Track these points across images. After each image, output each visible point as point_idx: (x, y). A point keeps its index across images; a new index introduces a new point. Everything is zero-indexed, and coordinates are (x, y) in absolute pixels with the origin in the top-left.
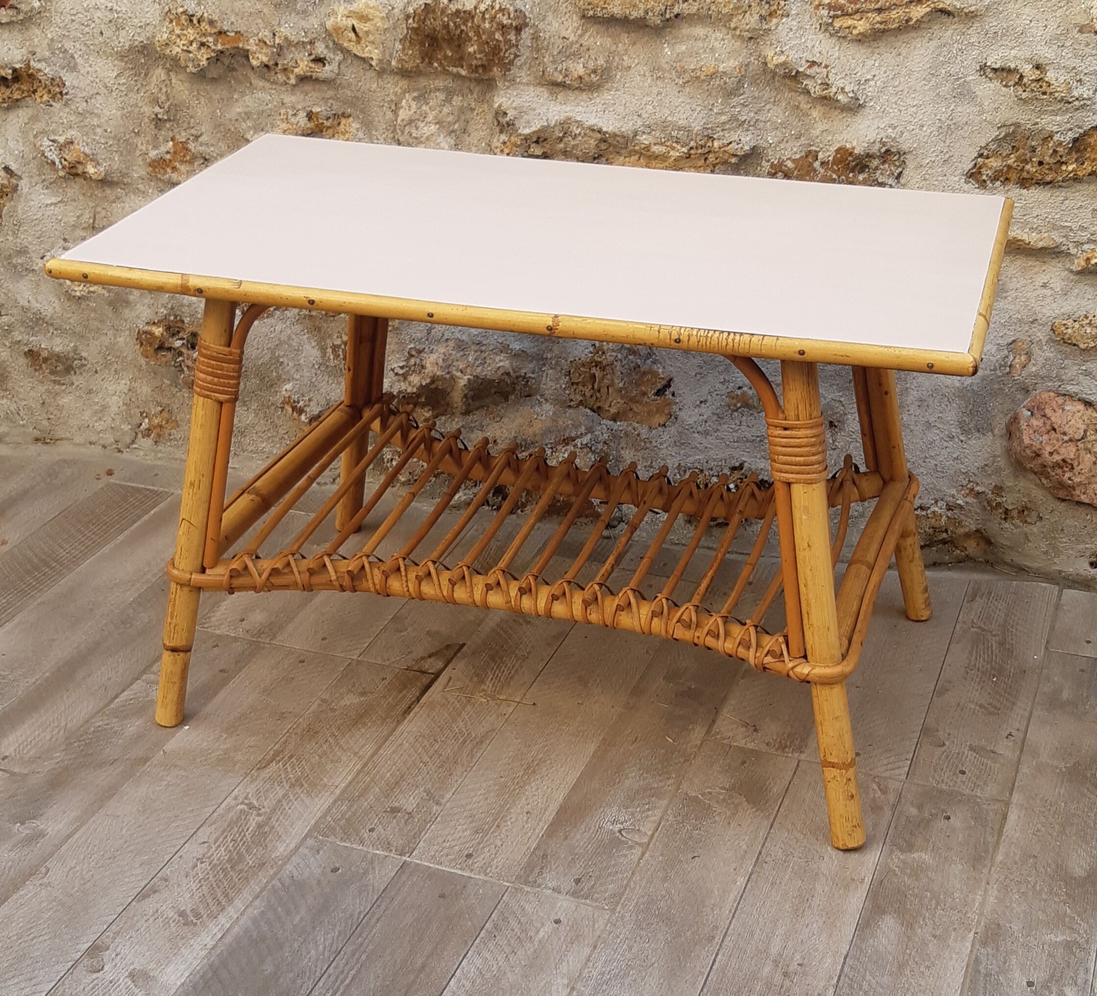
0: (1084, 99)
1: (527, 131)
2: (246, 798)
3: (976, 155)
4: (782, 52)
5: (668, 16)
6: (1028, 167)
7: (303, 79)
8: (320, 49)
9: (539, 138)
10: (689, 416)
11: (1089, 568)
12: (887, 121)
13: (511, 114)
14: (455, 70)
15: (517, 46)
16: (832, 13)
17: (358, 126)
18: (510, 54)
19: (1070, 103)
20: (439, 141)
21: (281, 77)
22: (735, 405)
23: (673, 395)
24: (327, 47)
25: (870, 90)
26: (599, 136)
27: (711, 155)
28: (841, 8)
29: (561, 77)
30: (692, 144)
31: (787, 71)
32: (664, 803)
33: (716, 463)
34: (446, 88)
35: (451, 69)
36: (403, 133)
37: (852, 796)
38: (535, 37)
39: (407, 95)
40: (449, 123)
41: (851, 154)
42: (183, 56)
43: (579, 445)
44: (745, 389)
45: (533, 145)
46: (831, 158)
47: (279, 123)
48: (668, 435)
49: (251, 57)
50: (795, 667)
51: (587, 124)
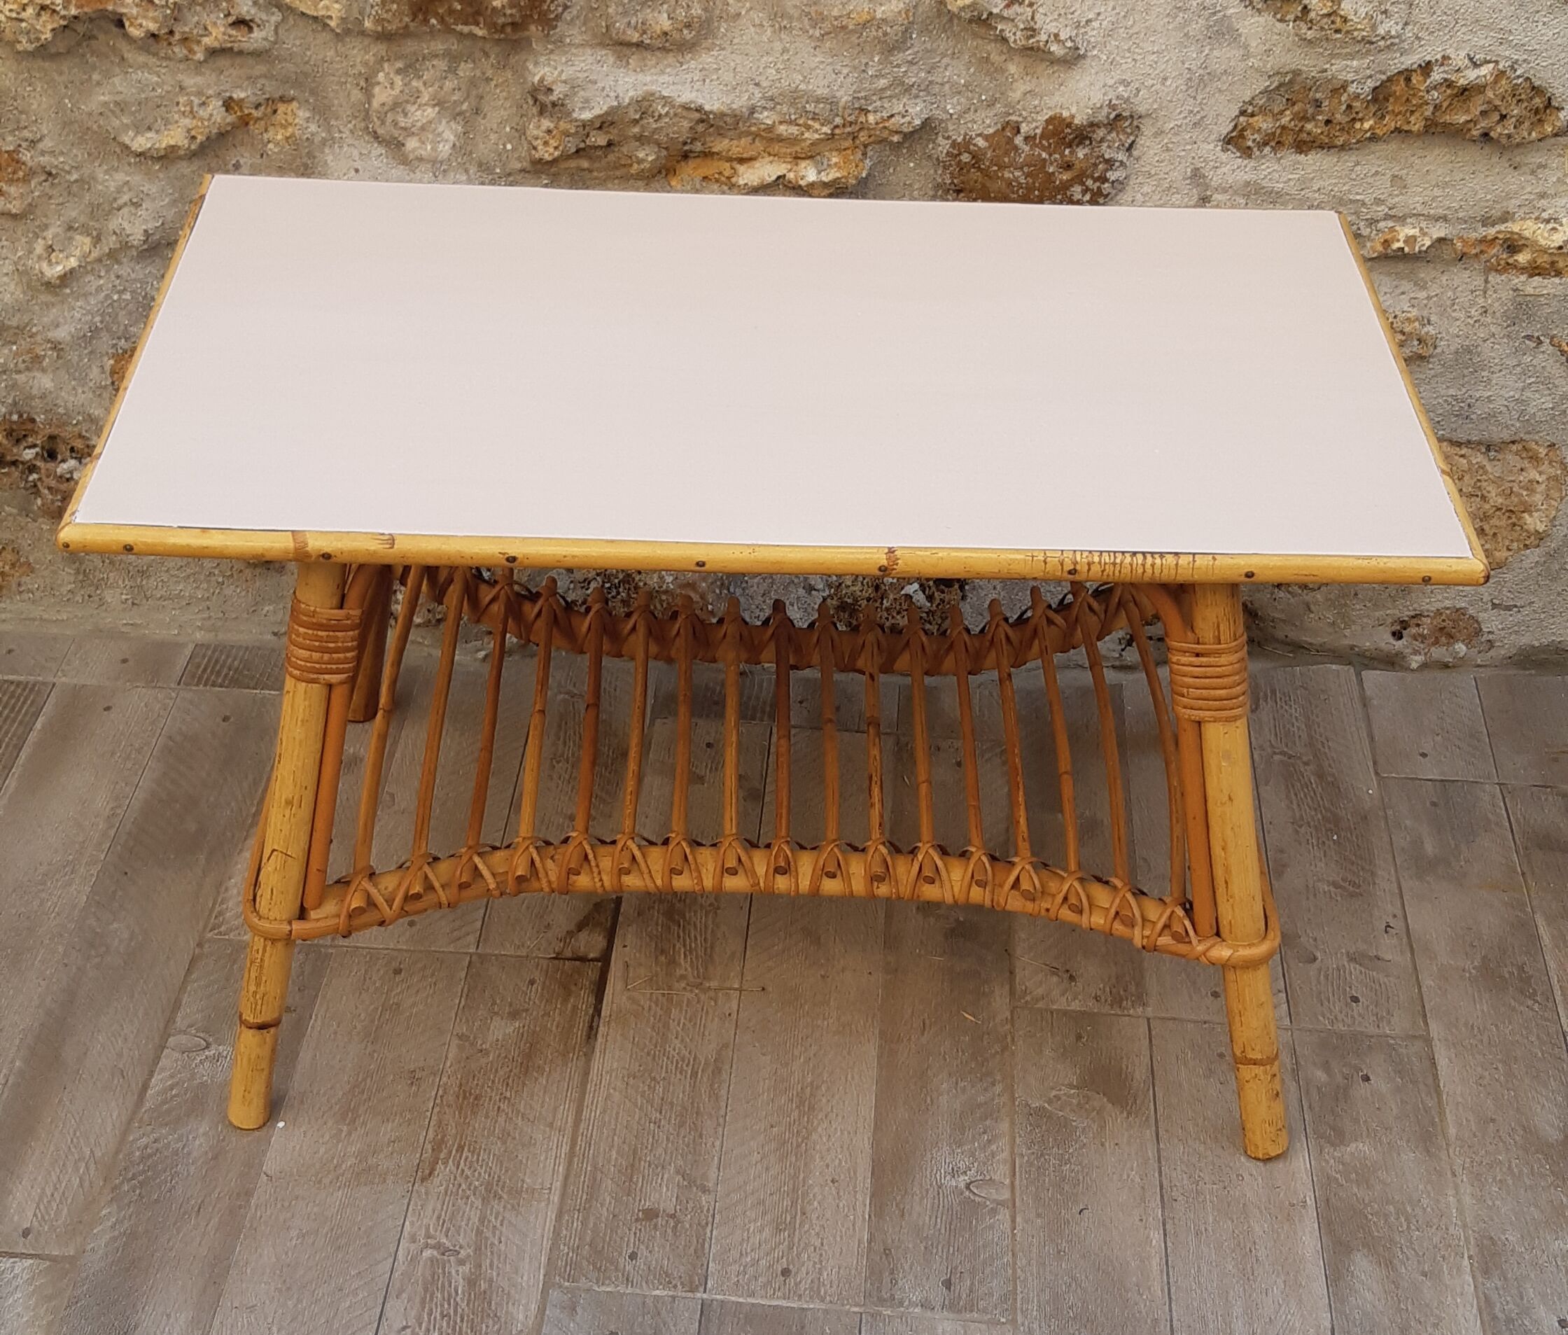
0: (1391, 37)
1: (587, 115)
3: (1237, 113)
6: (1309, 126)
7: (213, 53)
8: (244, 7)
9: (603, 123)
11: (1392, 640)
12: (1117, 75)
13: (559, 90)
14: (466, 29)
17: (307, 114)
18: (558, 6)
19: (1372, 43)
20: (440, 130)
21: (180, 51)
24: (256, 3)
25: (1093, 34)
26: (697, 115)
27: (862, 134)
29: (637, 35)
30: (838, 121)
31: (976, 13)
32: (1004, 1126)
34: (447, 54)
35: (459, 28)
36: (383, 123)
37: (1277, 1094)
39: (386, 65)
40: (454, 102)
41: (1069, 125)
42: (10, 27)
45: (594, 133)
46: (1039, 131)
47: (176, 117)
49: (127, 24)
50: (1208, 950)
51: (680, 101)
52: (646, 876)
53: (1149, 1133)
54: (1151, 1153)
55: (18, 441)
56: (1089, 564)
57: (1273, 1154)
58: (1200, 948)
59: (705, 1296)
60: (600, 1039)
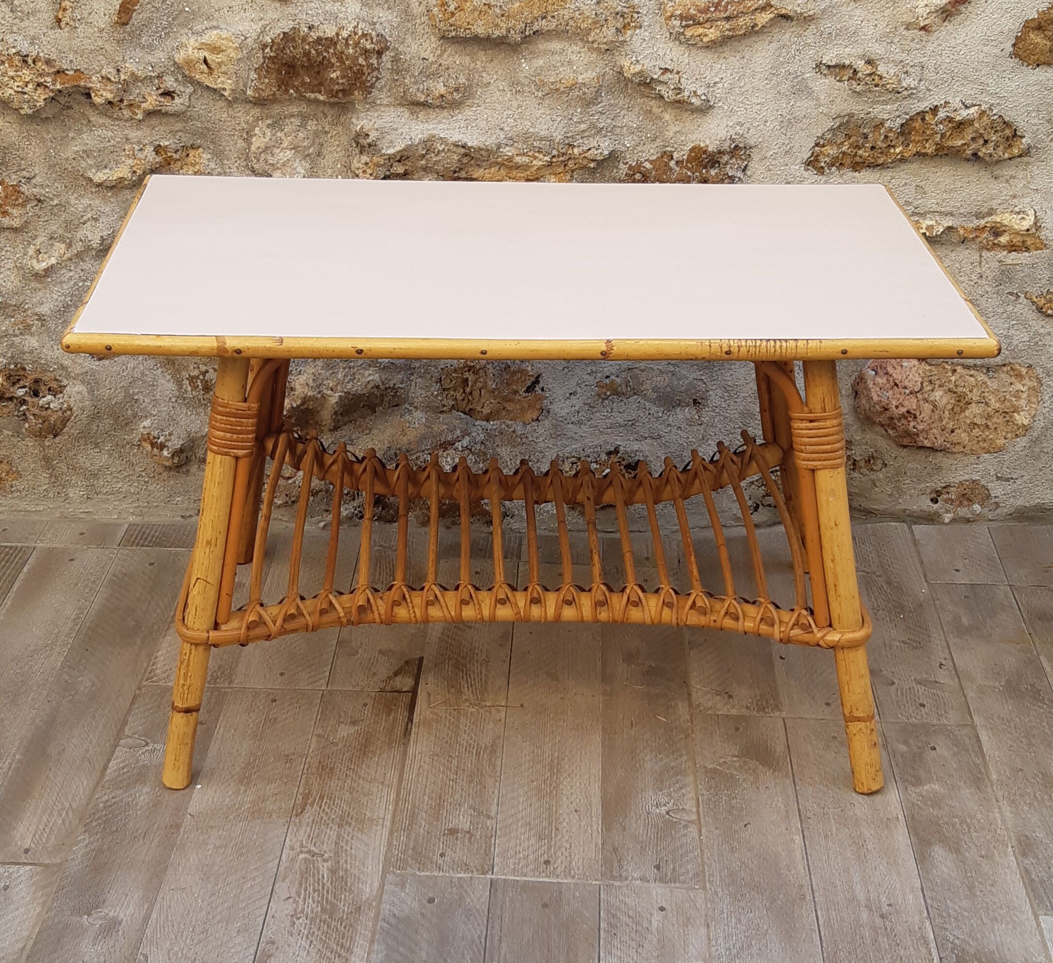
0: (911, 89)
1: (391, 151)
2: (302, 846)
3: (813, 144)
4: (638, 61)
5: (527, 33)
6: (860, 152)
7: (149, 114)
8: (170, 83)
9: (402, 157)
10: (561, 408)
11: (931, 504)
12: (735, 119)
13: (373, 135)
14: (313, 96)
15: (378, 69)
16: (684, 23)
17: (209, 156)
18: (372, 77)
19: (899, 93)
20: (296, 165)
21: (127, 113)
22: (605, 394)
23: (542, 390)
24: (176, 80)
25: (719, 91)
26: (463, 151)
27: (570, 162)
28: (692, 18)
29: (423, 97)
30: (555, 152)
31: (642, 79)
32: (690, 779)
33: (592, 450)
34: (300, 114)
35: (308, 95)
36: (258, 161)
37: (875, 744)
38: (396, 60)
39: (260, 122)
40: (305, 147)
41: (705, 152)
42: (17, 98)
43: (460, 449)
44: (613, 377)
45: (396, 164)
46: (685, 157)
47: (123, 159)
48: (543, 428)
49: (93, 95)
51: (451, 140)
52: (445, 608)
53: (789, 782)
54: (791, 791)
55: (14, 384)
56: (739, 347)
57: (874, 789)
58: (819, 635)
59: (493, 877)
60: (413, 736)
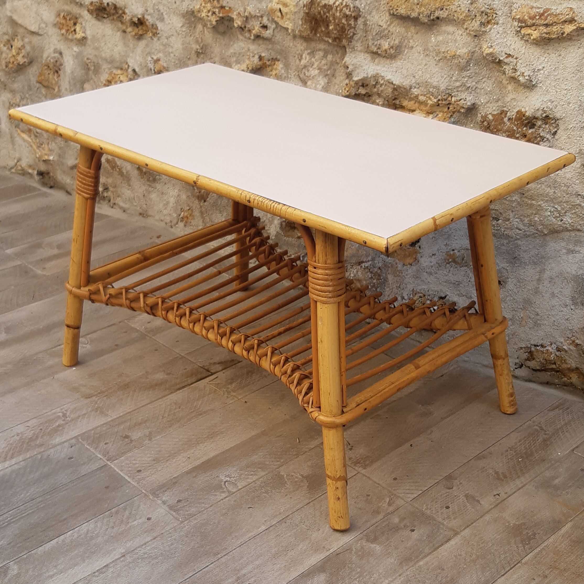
1: (357, 79)
4: (492, 46)
5: (432, 18)
7: (258, 37)
8: (265, 21)
9: (363, 84)
10: (425, 261)
12: (548, 97)
13: (351, 67)
14: (327, 39)
15: (355, 28)
16: (520, 24)
17: (282, 67)
18: (350, 32)
20: (319, 79)
21: (247, 35)
22: (449, 260)
23: (420, 247)
24: (268, 19)
25: (540, 76)
26: (393, 86)
27: (451, 106)
28: (525, 21)
29: (376, 49)
30: (440, 97)
31: (493, 58)
32: (263, 474)
33: (432, 292)
34: (324, 50)
35: (325, 38)
36: (302, 73)
38: (365, 24)
39: (306, 51)
40: (325, 70)
41: (524, 115)
42: (206, 18)
43: (363, 267)
44: (456, 251)
45: (361, 88)
46: (514, 117)
48: (411, 271)
49: (234, 22)
51: (386, 78)
53: (307, 501)
57: (336, 528)
